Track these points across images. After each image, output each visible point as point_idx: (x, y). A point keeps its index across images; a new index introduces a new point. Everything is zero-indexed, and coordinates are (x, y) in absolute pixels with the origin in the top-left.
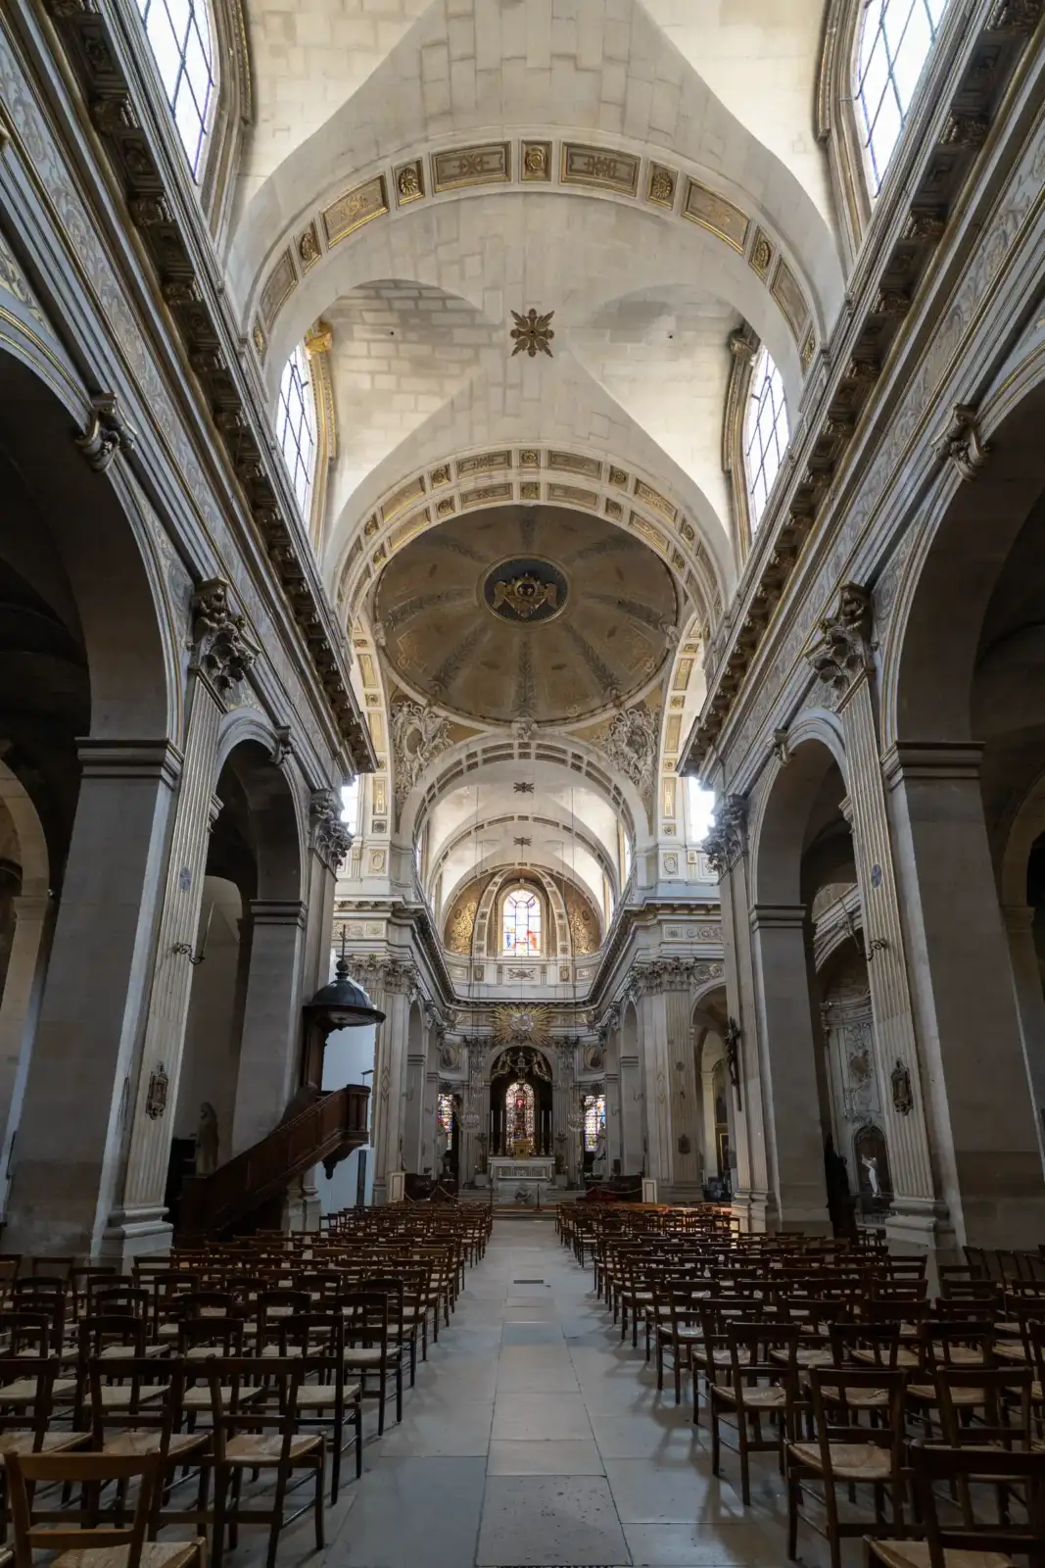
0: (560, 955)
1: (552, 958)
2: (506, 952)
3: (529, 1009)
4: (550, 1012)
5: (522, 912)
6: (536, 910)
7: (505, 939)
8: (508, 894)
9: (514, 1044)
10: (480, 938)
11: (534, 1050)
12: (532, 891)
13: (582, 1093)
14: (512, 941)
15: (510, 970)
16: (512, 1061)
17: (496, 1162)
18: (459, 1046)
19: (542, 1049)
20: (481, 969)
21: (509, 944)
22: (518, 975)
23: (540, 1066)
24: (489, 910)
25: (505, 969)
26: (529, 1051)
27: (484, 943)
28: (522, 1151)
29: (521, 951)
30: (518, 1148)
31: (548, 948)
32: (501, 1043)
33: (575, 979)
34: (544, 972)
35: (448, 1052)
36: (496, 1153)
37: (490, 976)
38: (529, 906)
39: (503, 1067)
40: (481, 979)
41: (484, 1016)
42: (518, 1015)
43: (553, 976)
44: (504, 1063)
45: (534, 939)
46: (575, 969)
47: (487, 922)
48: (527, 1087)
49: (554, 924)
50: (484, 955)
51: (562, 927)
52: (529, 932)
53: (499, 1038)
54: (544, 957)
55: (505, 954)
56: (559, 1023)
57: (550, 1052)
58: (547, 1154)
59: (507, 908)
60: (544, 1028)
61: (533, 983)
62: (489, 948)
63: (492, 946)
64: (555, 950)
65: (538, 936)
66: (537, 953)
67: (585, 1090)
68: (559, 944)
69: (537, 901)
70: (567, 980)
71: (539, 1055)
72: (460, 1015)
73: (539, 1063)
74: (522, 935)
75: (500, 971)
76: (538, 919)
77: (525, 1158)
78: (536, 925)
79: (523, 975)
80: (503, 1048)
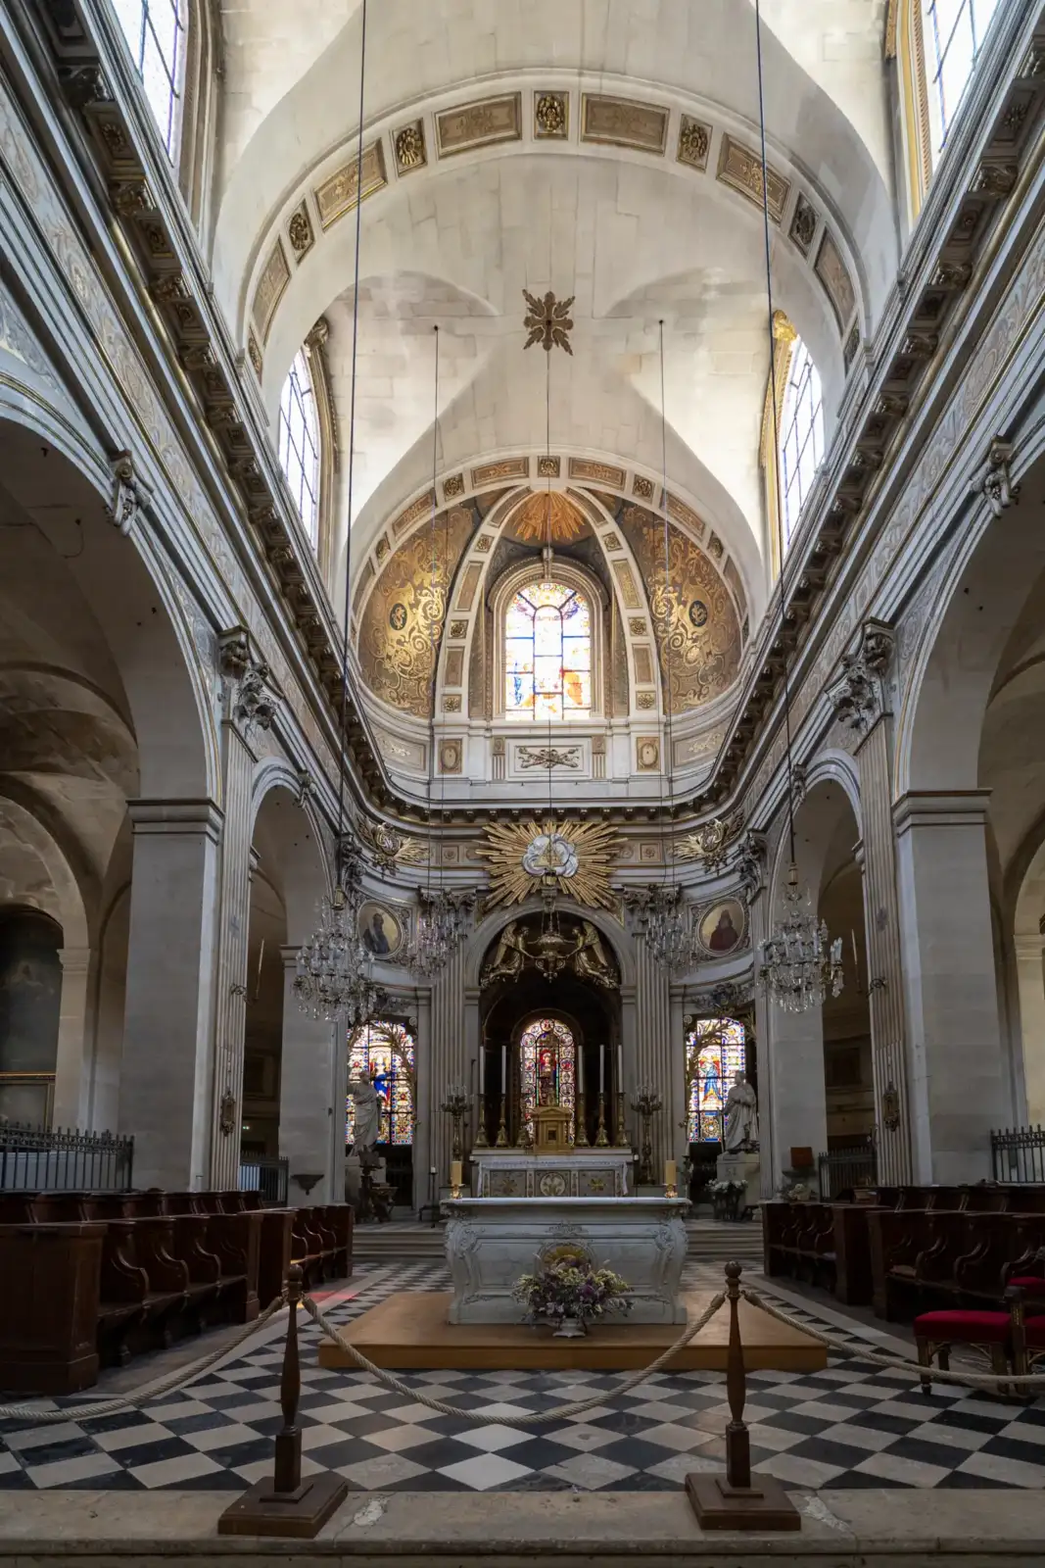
0: (636, 713)
1: (618, 720)
2: (516, 711)
3: (566, 826)
4: (615, 835)
5: (548, 627)
6: (580, 622)
7: (510, 688)
8: (516, 591)
9: (533, 907)
10: (453, 678)
11: (579, 921)
12: (568, 582)
13: (691, 1010)
14: (526, 691)
15: (522, 749)
16: (527, 948)
17: (491, 1160)
18: (406, 912)
19: (596, 918)
20: (455, 746)
21: (519, 697)
22: (539, 759)
23: (592, 958)
24: (471, 616)
25: (511, 746)
26: (570, 923)
27: (464, 690)
28: (552, 1135)
29: (546, 713)
30: (544, 1130)
31: (609, 702)
32: (500, 904)
33: (672, 763)
34: (599, 752)
35: (378, 922)
36: (491, 1142)
37: (476, 762)
38: (563, 615)
39: (508, 959)
40: (456, 767)
41: (463, 847)
42: (541, 842)
43: (621, 760)
44: (510, 950)
45: (577, 685)
46: (673, 744)
47: (467, 643)
48: (561, 1029)
49: (622, 647)
50: (462, 715)
51: (642, 653)
52: (563, 672)
53: (499, 894)
54: (602, 719)
55: (510, 718)
56: (634, 860)
57: (616, 924)
58: (612, 1142)
59: (515, 621)
60: (603, 869)
61: (574, 775)
62: (472, 703)
63: (483, 697)
64: (625, 702)
65: (585, 679)
66: (583, 716)
67: (697, 1003)
68: (635, 687)
69: (583, 604)
70: (653, 766)
71: (589, 930)
72: (408, 842)
73: (589, 949)
74: (548, 677)
75: (498, 752)
76: (587, 643)
77: (559, 1150)
78: (580, 654)
79: (551, 759)
80: (507, 917)
